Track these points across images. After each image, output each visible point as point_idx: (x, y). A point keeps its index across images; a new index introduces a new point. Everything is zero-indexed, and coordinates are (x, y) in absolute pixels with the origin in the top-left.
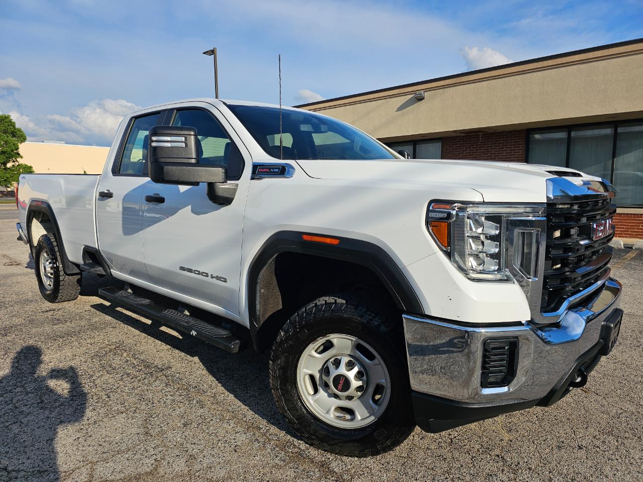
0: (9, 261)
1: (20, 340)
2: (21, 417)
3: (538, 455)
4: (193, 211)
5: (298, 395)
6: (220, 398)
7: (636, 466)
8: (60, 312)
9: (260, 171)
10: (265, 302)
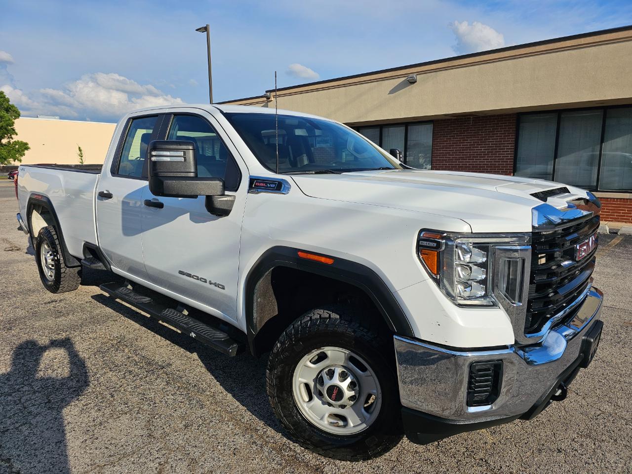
0: (10, 246)
1: (25, 334)
2: (30, 417)
3: (519, 458)
4: (191, 219)
5: (294, 403)
6: (219, 398)
7: (610, 471)
8: (62, 304)
9: (256, 185)
10: (262, 310)
